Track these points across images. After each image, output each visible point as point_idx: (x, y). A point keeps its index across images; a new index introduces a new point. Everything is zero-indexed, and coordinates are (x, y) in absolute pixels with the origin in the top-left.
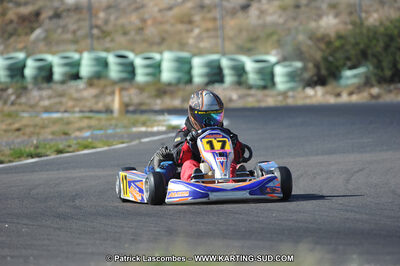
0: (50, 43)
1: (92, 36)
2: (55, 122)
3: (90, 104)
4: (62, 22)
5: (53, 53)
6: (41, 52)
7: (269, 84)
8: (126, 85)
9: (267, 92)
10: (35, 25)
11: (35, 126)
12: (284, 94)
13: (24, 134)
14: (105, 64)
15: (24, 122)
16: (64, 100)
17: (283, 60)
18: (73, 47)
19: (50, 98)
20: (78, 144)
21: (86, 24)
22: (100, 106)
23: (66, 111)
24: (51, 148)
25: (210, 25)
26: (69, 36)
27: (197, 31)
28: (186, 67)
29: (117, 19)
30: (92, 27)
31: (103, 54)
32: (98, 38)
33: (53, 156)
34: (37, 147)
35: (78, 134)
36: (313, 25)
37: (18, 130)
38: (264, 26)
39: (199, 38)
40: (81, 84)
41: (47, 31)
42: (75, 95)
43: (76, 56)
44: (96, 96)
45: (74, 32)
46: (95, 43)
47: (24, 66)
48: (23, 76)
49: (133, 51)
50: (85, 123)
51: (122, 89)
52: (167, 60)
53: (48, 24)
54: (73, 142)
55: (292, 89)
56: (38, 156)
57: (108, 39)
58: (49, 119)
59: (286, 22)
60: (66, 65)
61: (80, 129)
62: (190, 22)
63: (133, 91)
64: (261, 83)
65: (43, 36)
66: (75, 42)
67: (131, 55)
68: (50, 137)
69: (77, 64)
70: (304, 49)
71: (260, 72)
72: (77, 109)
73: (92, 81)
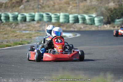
0: (25, 10)
1: (38, 8)
2: (27, 34)
3: (38, 29)
4: (29, 3)
5: (27, 13)
6: (23, 12)
7: (93, 23)
9: (92, 26)
10: (21, 4)
11: (21, 35)
12: (98, 26)
13: (18, 37)
14: (42, 16)
15: (18, 34)
16: (30, 27)
17: (97, 16)
18: (33, 11)
19: (25, 26)
21: (37, 4)
22: (41, 29)
23: (30, 31)
24: (26, 42)
25: (75, 5)
26: (31, 8)
27: (71, 7)
28: (67, 18)
30: (39, 5)
31: (42, 13)
32: (40, 8)
33: (27, 45)
34: (22, 41)
36: (107, 5)
37: (16, 36)
38: (92, 5)
39: (72, 9)
40: (35, 22)
41: (25, 6)
42: (33, 26)
43: (33, 14)
44: (40, 26)
45: (33, 6)
46: (40, 10)
47: (17, 17)
48: (17, 20)
49: (51, 12)
50: (36, 34)
51: (48, 24)
52: (62, 15)
53: (25, 4)
54: (33, 40)
55: (100, 25)
56: (22, 44)
57: (43, 9)
58: (25, 33)
59: (98, 4)
60: (30, 16)
61: (35, 36)
62: (69, 4)
64: (90, 23)
65: (23, 7)
66: (33, 9)
67: (50, 14)
68: (26, 38)
69: (34, 16)
71: (90, 19)
72: (34, 30)
73: (38, 22)
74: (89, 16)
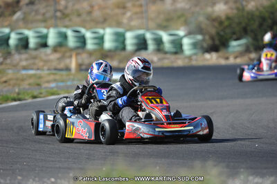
0: (26, 22)
1: (56, 18)
2: (30, 76)
3: (55, 64)
4: (35, 7)
5: (29, 29)
6: (20, 28)
7: (179, 51)
8: (80, 51)
9: (177, 56)
10: (16, 9)
11: (17, 79)
12: (190, 58)
13: (9, 85)
14: (65, 36)
15: (10, 76)
16: (37, 61)
17: (189, 34)
18: (43, 24)
19: (27, 59)
20: (47, 92)
21: (52, 9)
22: (62, 66)
23: (38, 69)
24: (28, 95)
25: (138, 10)
26: (40, 17)
27: (129, 14)
28: (121, 39)
29: (74, 5)
30: (56, 11)
31: (64, 30)
32: (61, 19)
33: (30, 100)
34: (18, 94)
35: (47, 85)
36: (209, 10)
37: (5, 82)
38: (175, 11)
39: (131, 19)
40: (48, 51)
41: (25, 13)
42: (45, 58)
43: (44, 31)
44: (58, 59)
45: (44, 14)
46: (59, 22)
47: (8, 38)
48: (8, 45)
49: (84, 27)
50: (52, 77)
51: (77, 54)
52: (108, 34)
53: (25, 9)
54: (43, 91)
55: (195, 54)
56: (20, 100)
57: (67, 19)
58: (26, 74)
59: (190, 8)
60: (39, 37)
61: (48, 82)
62: (124, 7)
63: (84, 56)
64: (173, 50)
65: (22, 17)
66: (45, 21)
67: (83, 31)
68: (27, 87)
69: (45, 37)
70: (203, 26)
71: (173, 42)
72: (46, 68)
73: (56, 48)
74: (171, 35)
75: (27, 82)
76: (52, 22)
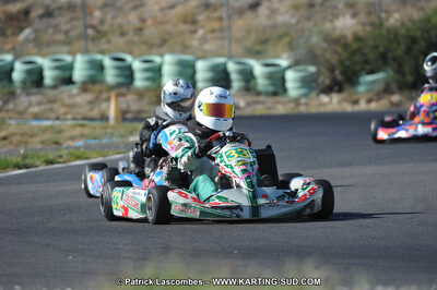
0: (40, 44)
1: (84, 37)
2: (45, 130)
3: (84, 111)
4: (53, 21)
5: (44, 56)
6: (29, 54)
7: (280, 90)
8: (124, 90)
9: (277, 99)
10: (24, 25)
11: (23, 135)
12: (296, 101)
13: (11, 143)
14: (101, 67)
15: (11, 130)
16: (56, 106)
17: (295, 64)
18: (66, 49)
19: (39, 104)
20: (70, 154)
21: (80, 23)
22: (95, 113)
23: (57, 119)
24: (39, 158)
25: (216, 25)
26: (60, 37)
27: (201, 32)
28: (189, 71)
29: (113, 18)
30: (86, 27)
31: (99, 57)
32: (94, 39)
33: (41, 168)
34: (25, 157)
35: (70, 143)
36: (328, 26)
37: (5, 138)
38: (275, 26)
39: (203, 40)
40: (74, 89)
41: (36, 31)
42: (67, 101)
43: (68, 58)
44: (91, 103)
45: (67, 32)
46: (90, 44)
47: (12, 70)
48: (10, 80)
49: (130, 53)
50: (78, 131)
51: (118, 95)
52: (168, 63)
53: (38, 24)
54: (64, 152)
55: (305, 95)
56: (26, 167)
57: (104, 40)
58: (38, 127)
59: (298, 21)
60: (57, 68)
61: (72, 138)
62: (194, 22)
63: (131, 97)
64: (271, 89)
65: (32, 36)
66: (68, 43)
67: (129, 58)
68: (39, 146)
69: (70, 67)
70: (319, 52)
71: (270, 76)
72: (69, 116)
73: (85, 87)
74: (267, 65)
75: (38, 139)
76: (80, 44)
